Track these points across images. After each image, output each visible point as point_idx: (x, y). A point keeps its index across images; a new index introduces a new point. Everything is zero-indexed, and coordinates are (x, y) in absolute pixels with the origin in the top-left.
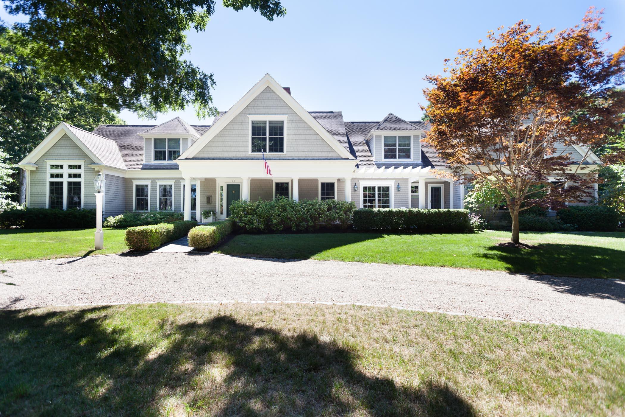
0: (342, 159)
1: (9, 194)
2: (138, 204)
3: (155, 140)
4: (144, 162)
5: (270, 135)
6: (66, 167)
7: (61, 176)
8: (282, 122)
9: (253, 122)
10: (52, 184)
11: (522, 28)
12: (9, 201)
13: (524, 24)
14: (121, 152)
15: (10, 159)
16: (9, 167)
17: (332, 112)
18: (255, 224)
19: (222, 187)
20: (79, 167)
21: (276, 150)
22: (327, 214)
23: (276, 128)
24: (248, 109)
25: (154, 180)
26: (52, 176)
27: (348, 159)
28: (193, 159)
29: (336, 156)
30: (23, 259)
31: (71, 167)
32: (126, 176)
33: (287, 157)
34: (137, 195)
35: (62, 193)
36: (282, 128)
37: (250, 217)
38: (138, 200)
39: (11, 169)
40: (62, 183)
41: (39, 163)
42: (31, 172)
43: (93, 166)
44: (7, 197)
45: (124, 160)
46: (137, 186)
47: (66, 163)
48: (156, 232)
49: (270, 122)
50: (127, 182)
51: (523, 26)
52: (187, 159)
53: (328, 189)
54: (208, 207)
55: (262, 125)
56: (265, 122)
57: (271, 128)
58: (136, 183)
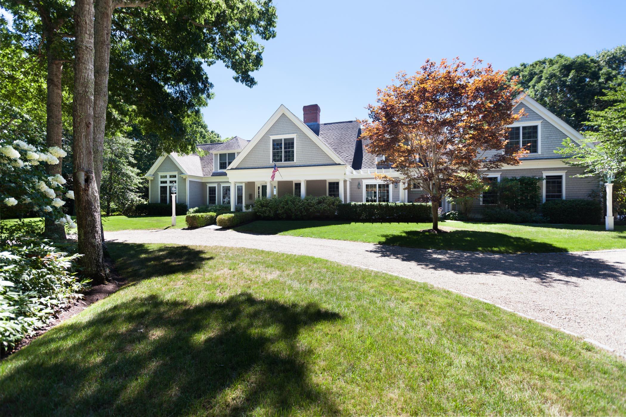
0: (336, 164)
1: (140, 194)
2: (210, 200)
3: (220, 155)
4: (214, 171)
5: (285, 149)
6: (168, 177)
7: (166, 182)
8: (293, 139)
9: (274, 141)
10: (161, 187)
11: (430, 65)
12: (140, 198)
13: (430, 62)
14: (202, 164)
15: (141, 173)
16: (140, 178)
17: (351, 122)
18: (267, 214)
19: (259, 187)
20: (175, 176)
21: (289, 160)
22: (316, 206)
23: (289, 144)
24: (270, 132)
25: (219, 183)
26: (162, 182)
27: (340, 164)
28: (236, 169)
29: (331, 162)
30: (138, 229)
31: (171, 177)
32: (203, 181)
33: (297, 164)
34: (210, 194)
35: (166, 194)
36: (293, 143)
37: (264, 209)
38: (210, 197)
39: (141, 179)
40: (166, 187)
41: (155, 175)
42: (151, 180)
43: (182, 176)
44: (139, 197)
45: (203, 169)
46: (209, 187)
47: (168, 174)
48: (203, 218)
49: (285, 140)
50: (203, 185)
51: (429, 63)
52: (232, 169)
53: (334, 188)
54: (250, 202)
55: (279, 142)
56: (281, 140)
57: (285, 144)
58: (209, 185)
